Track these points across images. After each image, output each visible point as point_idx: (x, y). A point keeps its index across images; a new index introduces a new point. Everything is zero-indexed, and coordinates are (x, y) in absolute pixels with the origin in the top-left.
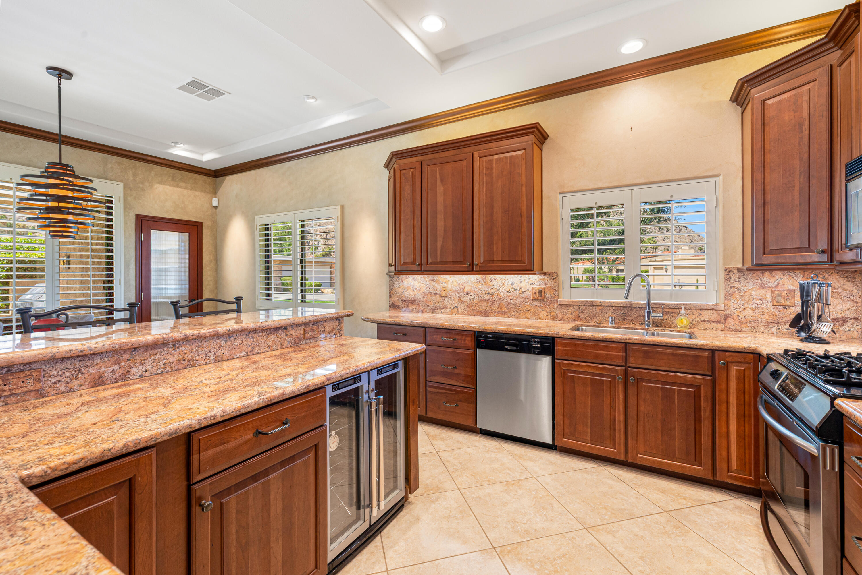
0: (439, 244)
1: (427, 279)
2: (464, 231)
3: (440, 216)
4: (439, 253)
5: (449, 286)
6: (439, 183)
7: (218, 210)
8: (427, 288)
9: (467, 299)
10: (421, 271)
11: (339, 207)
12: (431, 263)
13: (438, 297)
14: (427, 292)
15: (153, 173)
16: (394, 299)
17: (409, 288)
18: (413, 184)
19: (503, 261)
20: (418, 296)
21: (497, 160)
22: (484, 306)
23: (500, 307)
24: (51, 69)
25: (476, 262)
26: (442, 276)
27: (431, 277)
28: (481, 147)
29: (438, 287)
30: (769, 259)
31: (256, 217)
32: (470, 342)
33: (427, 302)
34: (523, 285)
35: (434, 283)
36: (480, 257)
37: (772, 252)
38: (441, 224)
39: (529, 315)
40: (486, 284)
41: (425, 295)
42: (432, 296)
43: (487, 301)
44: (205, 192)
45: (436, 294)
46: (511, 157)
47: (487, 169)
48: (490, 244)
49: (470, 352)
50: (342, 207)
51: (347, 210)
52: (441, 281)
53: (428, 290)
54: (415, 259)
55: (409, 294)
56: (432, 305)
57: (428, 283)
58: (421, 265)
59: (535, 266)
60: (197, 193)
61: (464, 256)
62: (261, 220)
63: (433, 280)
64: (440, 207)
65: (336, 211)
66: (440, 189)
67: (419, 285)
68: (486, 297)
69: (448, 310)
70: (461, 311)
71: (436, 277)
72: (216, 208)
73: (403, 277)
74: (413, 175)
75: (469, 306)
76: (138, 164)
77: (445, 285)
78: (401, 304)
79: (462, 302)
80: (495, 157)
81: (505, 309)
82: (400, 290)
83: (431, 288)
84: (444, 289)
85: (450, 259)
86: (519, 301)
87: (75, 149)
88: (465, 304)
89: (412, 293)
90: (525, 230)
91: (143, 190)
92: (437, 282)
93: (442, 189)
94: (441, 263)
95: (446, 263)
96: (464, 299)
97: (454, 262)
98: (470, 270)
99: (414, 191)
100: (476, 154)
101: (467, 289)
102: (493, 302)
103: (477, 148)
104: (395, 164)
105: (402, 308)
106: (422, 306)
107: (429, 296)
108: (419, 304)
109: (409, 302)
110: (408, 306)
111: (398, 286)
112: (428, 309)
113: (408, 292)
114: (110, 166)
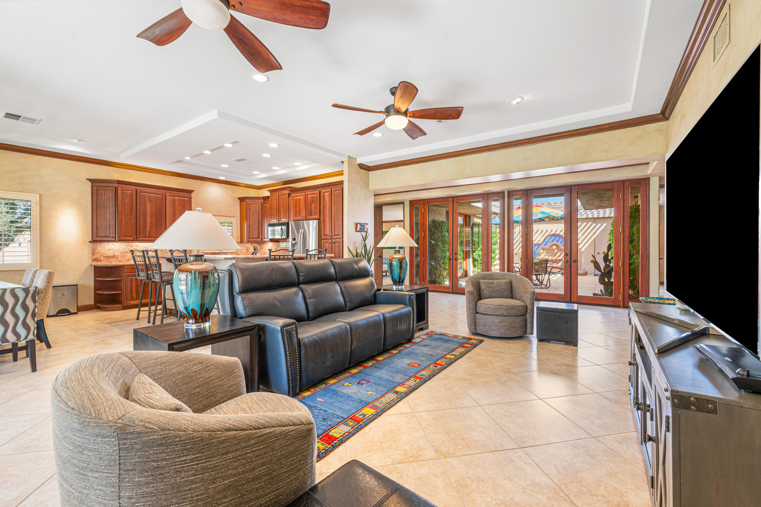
0: (148, 229)
1: (123, 245)
2: (161, 224)
4: (147, 233)
11: (37, 195)
14: (124, 251)
16: (96, 256)
17: (109, 250)
18: (132, 199)
20: (117, 253)
21: (177, 199)
26: (134, 243)
27: (127, 244)
30: (251, 240)
33: (123, 256)
37: (251, 238)
38: (149, 220)
41: (122, 253)
42: (127, 253)
46: (184, 199)
47: (173, 201)
50: (40, 196)
51: (44, 198)
57: (124, 247)
58: (136, 238)
63: (128, 245)
64: (148, 213)
71: (130, 243)
74: (130, 194)
78: (102, 258)
80: (176, 198)
82: (102, 251)
89: (112, 252)
92: (131, 246)
93: (150, 205)
99: (132, 202)
100: (168, 194)
103: (169, 191)
104: (116, 185)
105: (104, 260)
106: (120, 259)
107: (125, 253)
108: (117, 258)
109: (109, 257)
110: (109, 259)
111: (100, 249)
112: (124, 260)
113: (109, 252)
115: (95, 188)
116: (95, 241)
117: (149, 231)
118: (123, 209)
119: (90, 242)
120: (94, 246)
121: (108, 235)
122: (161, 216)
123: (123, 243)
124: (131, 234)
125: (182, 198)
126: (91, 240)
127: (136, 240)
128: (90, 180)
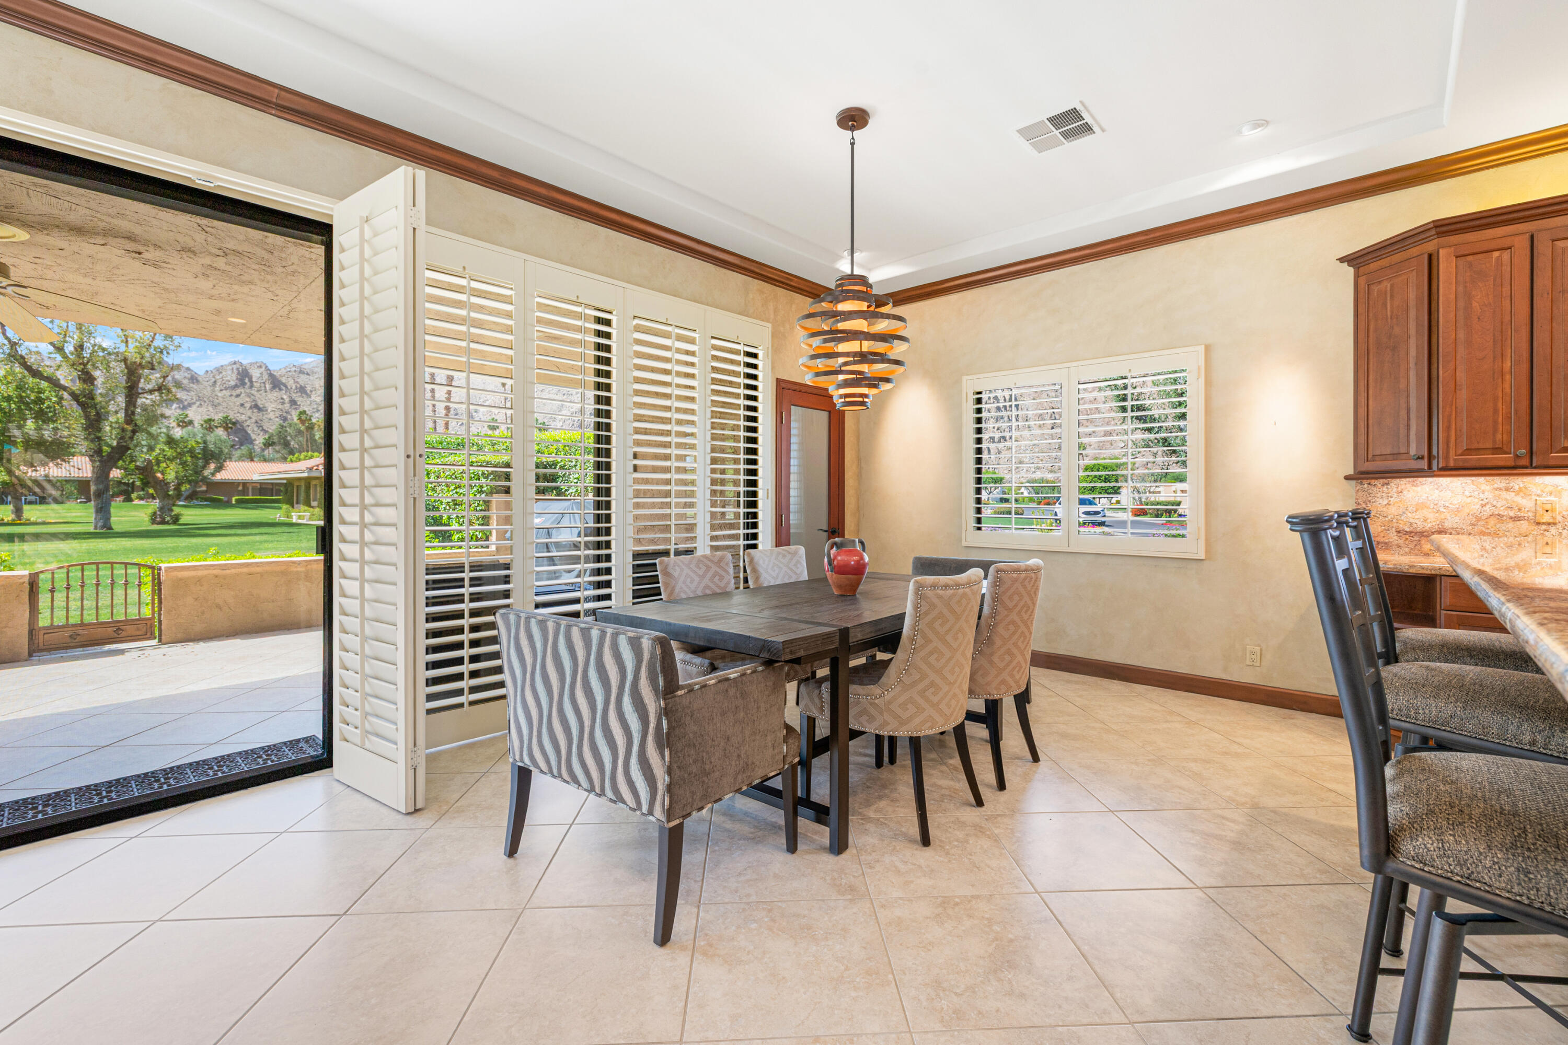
1: (1484, 487)
8: (1483, 506)
11: (1203, 347)
13: (1524, 525)
14: (1486, 514)
17: (1420, 507)
20: (1454, 521)
26: (1538, 479)
29: (1526, 502)
31: (965, 378)
35: (1510, 496)
41: (1478, 519)
42: (1501, 521)
45: (1516, 519)
50: (1208, 349)
51: (1219, 354)
52: (1535, 490)
53: (1488, 510)
55: (1421, 519)
57: (1489, 495)
62: (970, 385)
63: (1507, 489)
74: (1507, 264)
77: (1552, 498)
78: (1389, 537)
83: (1499, 505)
84: (1548, 507)
89: (1431, 516)
91: (785, 336)
104: (1431, 241)
105: (1399, 547)
107: (1492, 522)
109: (1420, 536)
110: (1417, 546)
111: (1385, 502)
113: (1419, 515)
114: (751, 296)
115: (1362, 280)
116: (1362, 473)
118: (1461, 335)
119: (1347, 478)
120: (1360, 494)
121: (1403, 450)
123: (1482, 479)
124: (1499, 436)
126: (1351, 471)
127: (1531, 466)
128: (1349, 260)
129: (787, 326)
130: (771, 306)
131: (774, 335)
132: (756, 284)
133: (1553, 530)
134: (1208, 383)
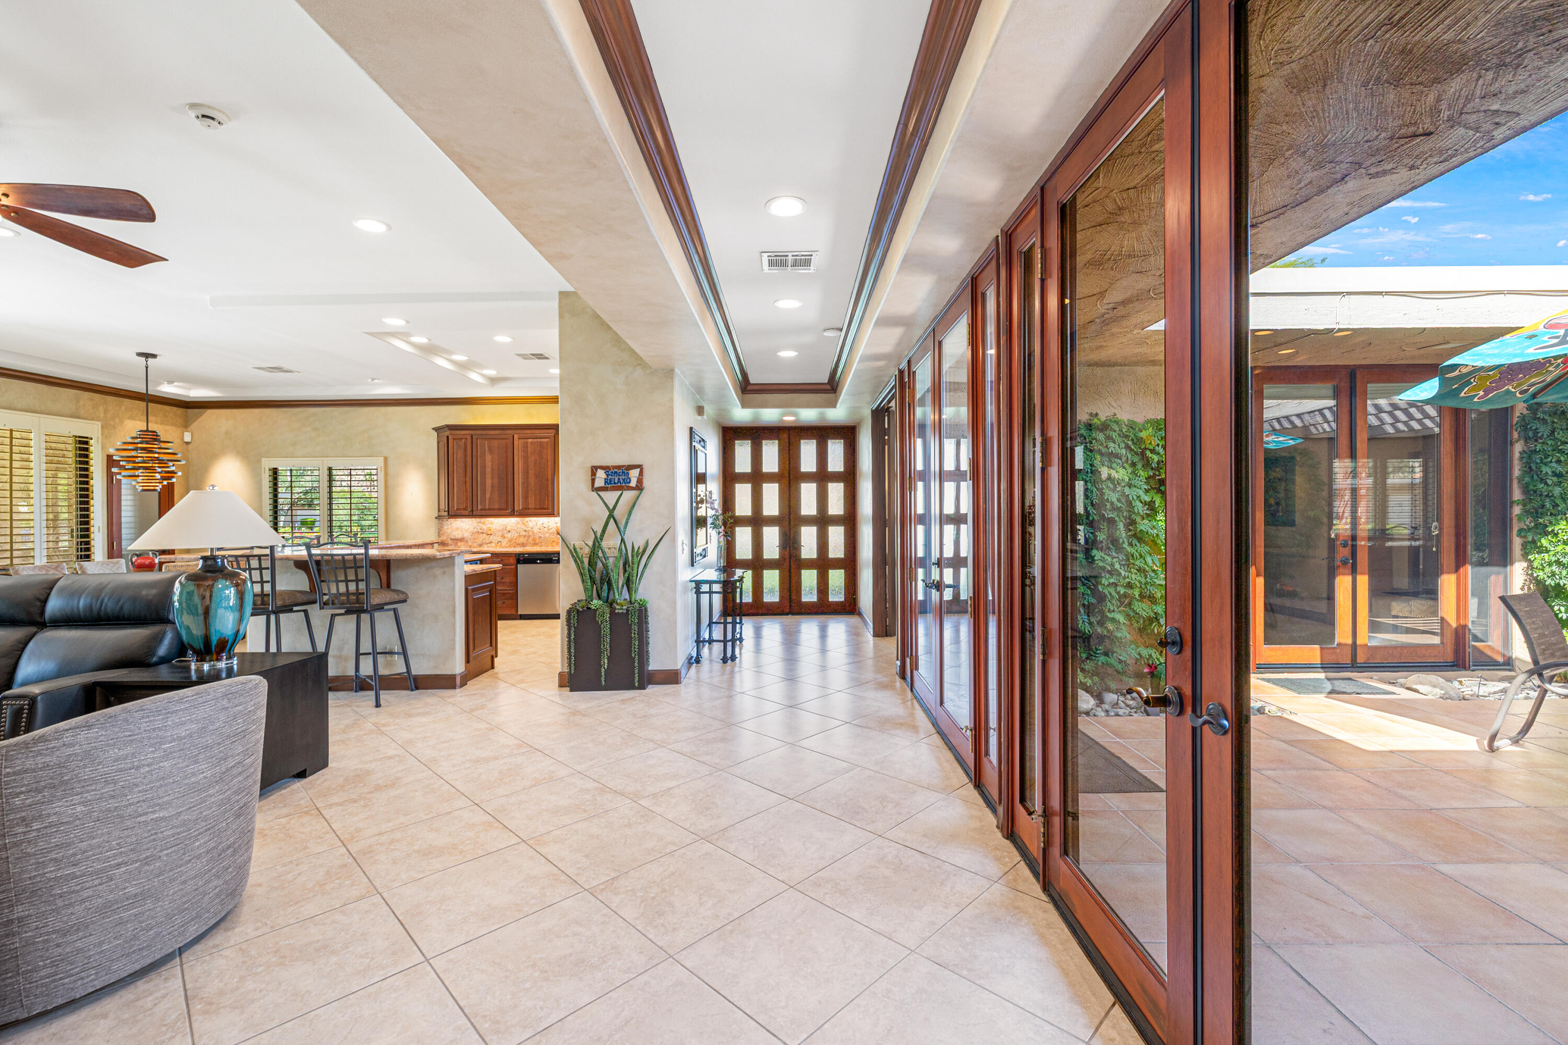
0: (488, 496)
2: (507, 487)
3: (488, 476)
4: (487, 502)
5: (494, 527)
6: (487, 453)
7: (190, 446)
8: (474, 528)
9: (509, 535)
10: (472, 515)
11: (382, 459)
12: (481, 510)
13: (484, 535)
14: (475, 531)
15: (123, 408)
16: (444, 538)
17: (457, 529)
18: (465, 451)
19: (535, 509)
20: (467, 535)
21: (530, 443)
22: (522, 540)
23: (534, 540)
24: (140, 354)
25: (516, 509)
27: (478, 520)
28: (520, 431)
29: (485, 527)
31: (263, 459)
32: (512, 560)
33: (475, 539)
34: (550, 524)
35: (481, 525)
36: (519, 506)
38: (489, 482)
39: (554, 544)
40: (524, 524)
41: (473, 534)
42: (479, 534)
43: (525, 536)
44: (173, 425)
45: (483, 533)
47: (524, 447)
48: (526, 497)
49: (513, 567)
50: (386, 459)
51: (390, 462)
52: (487, 523)
54: (467, 507)
55: (458, 535)
56: (479, 541)
58: (472, 511)
59: (556, 513)
60: (167, 428)
61: (507, 505)
62: (268, 463)
64: (488, 470)
65: (380, 462)
66: (488, 457)
67: (467, 527)
68: (524, 533)
69: (493, 545)
70: (503, 544)
71: (483, 520)
72: (187, 443)
73: (452, 520)
74: (465, 444)
75: (510, 541)
76: (109, 398)
77: (491, 526)
78: (450, 542)
79: (504, 537)
80: (530, 440)
81: (537, 541)
82: (449, 531)
83: (478, 528)
84: (490, 529)
85: (496, 506)
86: (547, 535)
87: (50, 387)
88: (507, 539)
89: (460, 533)
90: (550, 489)
91: (114, 427)
92: (484, 523)
93: (490, 457)
94: (489, 509)
95: (493, 509)
96: (506, 536)
97: (500, 509)
98: (512, 514)
99: (465, 456)
100: (516, 436)
101: (508, 528)
102: (529, 536)
103: (517, 431)
104: (448, 433)
106: (470, 543)
107: (477, 534)
108: (467, 541)
109: (457, 540)
110: (457, 543)
111: (448, 528)
112: (475, 545)
114: (81, 403)
117: (490, 499)
119: (437, 518)
120: (440, 524)
122: (507, 475)
124: (464, 505)
125: (539, 440)
128: (436, 429)
129: (117, 421)
130: (101, 409)
131: (102, 427)
132: (86, 395)
133: (491, 537)
134: (386, 475)
